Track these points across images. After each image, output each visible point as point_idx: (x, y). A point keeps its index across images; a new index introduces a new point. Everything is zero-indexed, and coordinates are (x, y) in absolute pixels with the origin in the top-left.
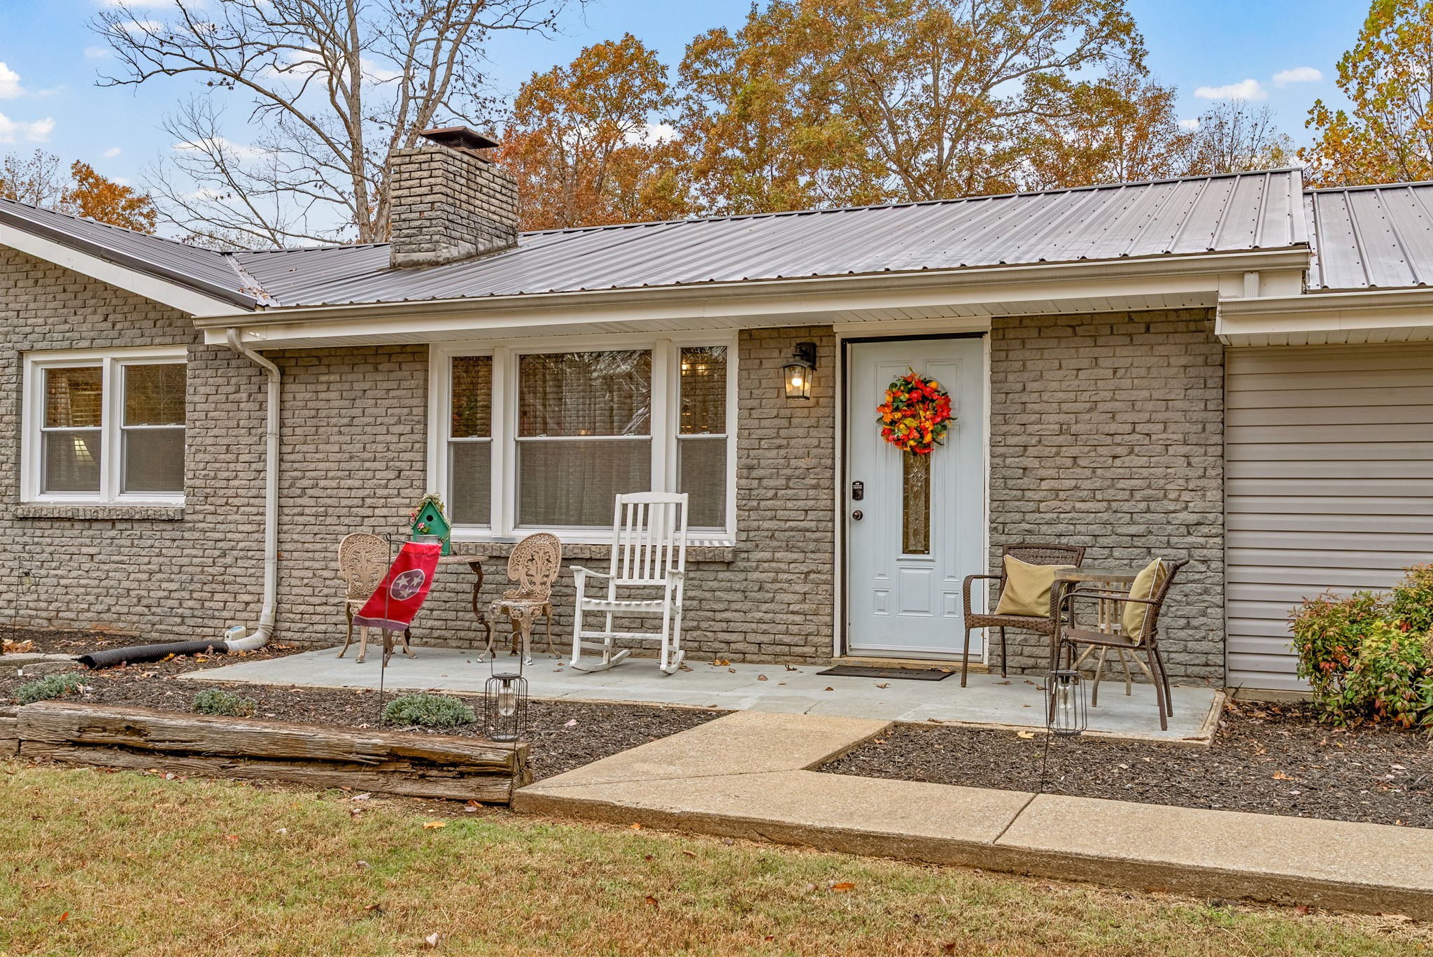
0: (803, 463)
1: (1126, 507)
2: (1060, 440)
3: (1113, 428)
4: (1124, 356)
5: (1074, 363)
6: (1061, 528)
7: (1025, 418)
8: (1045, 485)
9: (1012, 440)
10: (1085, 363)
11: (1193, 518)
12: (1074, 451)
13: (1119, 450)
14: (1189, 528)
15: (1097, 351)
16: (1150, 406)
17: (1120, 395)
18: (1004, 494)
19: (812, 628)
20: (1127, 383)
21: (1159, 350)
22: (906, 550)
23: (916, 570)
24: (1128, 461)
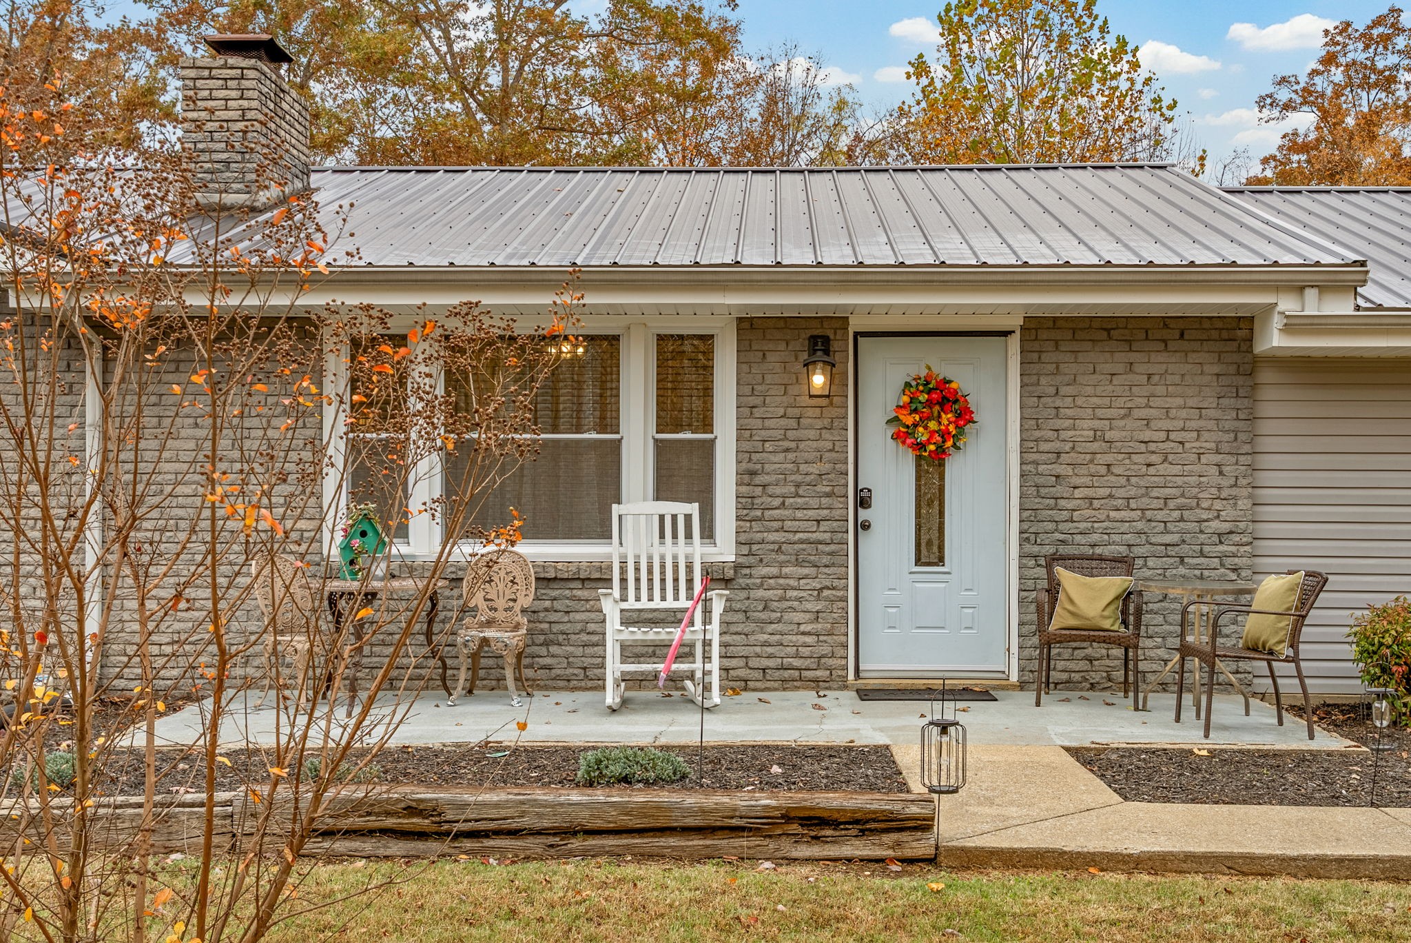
0: (814, 469)
1: (1160, 515)
2: (1095, 446)
3: (1147, 435)
4: (1159, 362)
5: (1109, 368)
6: (1095, 537)
7: (1059, 423)
8: (1078, 493)
9: (1044, 447)
10: (1120, 368)
11: (1226, 527)
12: (1109, 458)
13: (1154, 458)
14: (1221, 537)
15: (1133, 357)
16: (1183, 413)
17: (1155, 402)
18: (1035, 502)
19: (826, 650)
20: (1160, 390)
21: (1193, 357)
22: (918, 562)
23: (929, 583)
24: (1162, 469)
